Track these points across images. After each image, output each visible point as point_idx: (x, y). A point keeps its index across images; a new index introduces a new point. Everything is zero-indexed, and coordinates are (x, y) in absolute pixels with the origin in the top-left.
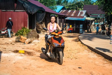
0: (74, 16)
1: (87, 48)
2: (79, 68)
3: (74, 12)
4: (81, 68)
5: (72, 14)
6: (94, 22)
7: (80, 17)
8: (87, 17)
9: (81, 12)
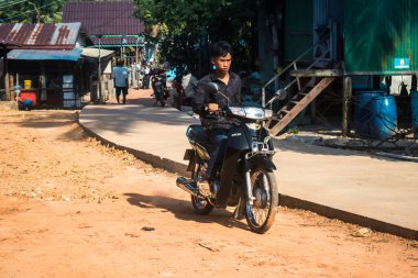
0: (36, 47)
1: (131, 157)
2: (146, 229)
3: (35, 30)
4: (153, 229)
5: (28, 36)
6: (109, 65)
7: (59, 47)
8: (85, 47)
9: (60, 30)
